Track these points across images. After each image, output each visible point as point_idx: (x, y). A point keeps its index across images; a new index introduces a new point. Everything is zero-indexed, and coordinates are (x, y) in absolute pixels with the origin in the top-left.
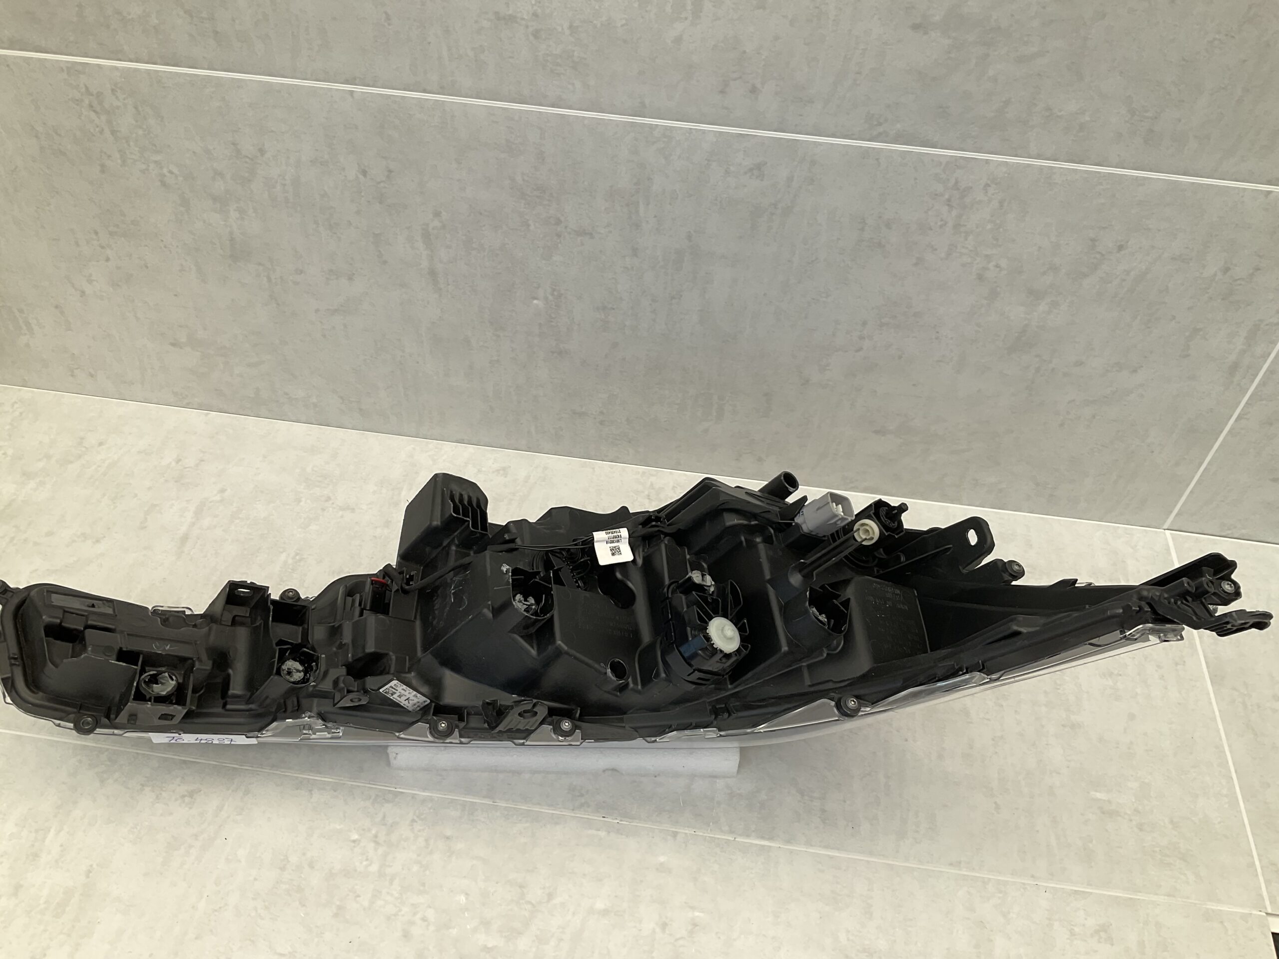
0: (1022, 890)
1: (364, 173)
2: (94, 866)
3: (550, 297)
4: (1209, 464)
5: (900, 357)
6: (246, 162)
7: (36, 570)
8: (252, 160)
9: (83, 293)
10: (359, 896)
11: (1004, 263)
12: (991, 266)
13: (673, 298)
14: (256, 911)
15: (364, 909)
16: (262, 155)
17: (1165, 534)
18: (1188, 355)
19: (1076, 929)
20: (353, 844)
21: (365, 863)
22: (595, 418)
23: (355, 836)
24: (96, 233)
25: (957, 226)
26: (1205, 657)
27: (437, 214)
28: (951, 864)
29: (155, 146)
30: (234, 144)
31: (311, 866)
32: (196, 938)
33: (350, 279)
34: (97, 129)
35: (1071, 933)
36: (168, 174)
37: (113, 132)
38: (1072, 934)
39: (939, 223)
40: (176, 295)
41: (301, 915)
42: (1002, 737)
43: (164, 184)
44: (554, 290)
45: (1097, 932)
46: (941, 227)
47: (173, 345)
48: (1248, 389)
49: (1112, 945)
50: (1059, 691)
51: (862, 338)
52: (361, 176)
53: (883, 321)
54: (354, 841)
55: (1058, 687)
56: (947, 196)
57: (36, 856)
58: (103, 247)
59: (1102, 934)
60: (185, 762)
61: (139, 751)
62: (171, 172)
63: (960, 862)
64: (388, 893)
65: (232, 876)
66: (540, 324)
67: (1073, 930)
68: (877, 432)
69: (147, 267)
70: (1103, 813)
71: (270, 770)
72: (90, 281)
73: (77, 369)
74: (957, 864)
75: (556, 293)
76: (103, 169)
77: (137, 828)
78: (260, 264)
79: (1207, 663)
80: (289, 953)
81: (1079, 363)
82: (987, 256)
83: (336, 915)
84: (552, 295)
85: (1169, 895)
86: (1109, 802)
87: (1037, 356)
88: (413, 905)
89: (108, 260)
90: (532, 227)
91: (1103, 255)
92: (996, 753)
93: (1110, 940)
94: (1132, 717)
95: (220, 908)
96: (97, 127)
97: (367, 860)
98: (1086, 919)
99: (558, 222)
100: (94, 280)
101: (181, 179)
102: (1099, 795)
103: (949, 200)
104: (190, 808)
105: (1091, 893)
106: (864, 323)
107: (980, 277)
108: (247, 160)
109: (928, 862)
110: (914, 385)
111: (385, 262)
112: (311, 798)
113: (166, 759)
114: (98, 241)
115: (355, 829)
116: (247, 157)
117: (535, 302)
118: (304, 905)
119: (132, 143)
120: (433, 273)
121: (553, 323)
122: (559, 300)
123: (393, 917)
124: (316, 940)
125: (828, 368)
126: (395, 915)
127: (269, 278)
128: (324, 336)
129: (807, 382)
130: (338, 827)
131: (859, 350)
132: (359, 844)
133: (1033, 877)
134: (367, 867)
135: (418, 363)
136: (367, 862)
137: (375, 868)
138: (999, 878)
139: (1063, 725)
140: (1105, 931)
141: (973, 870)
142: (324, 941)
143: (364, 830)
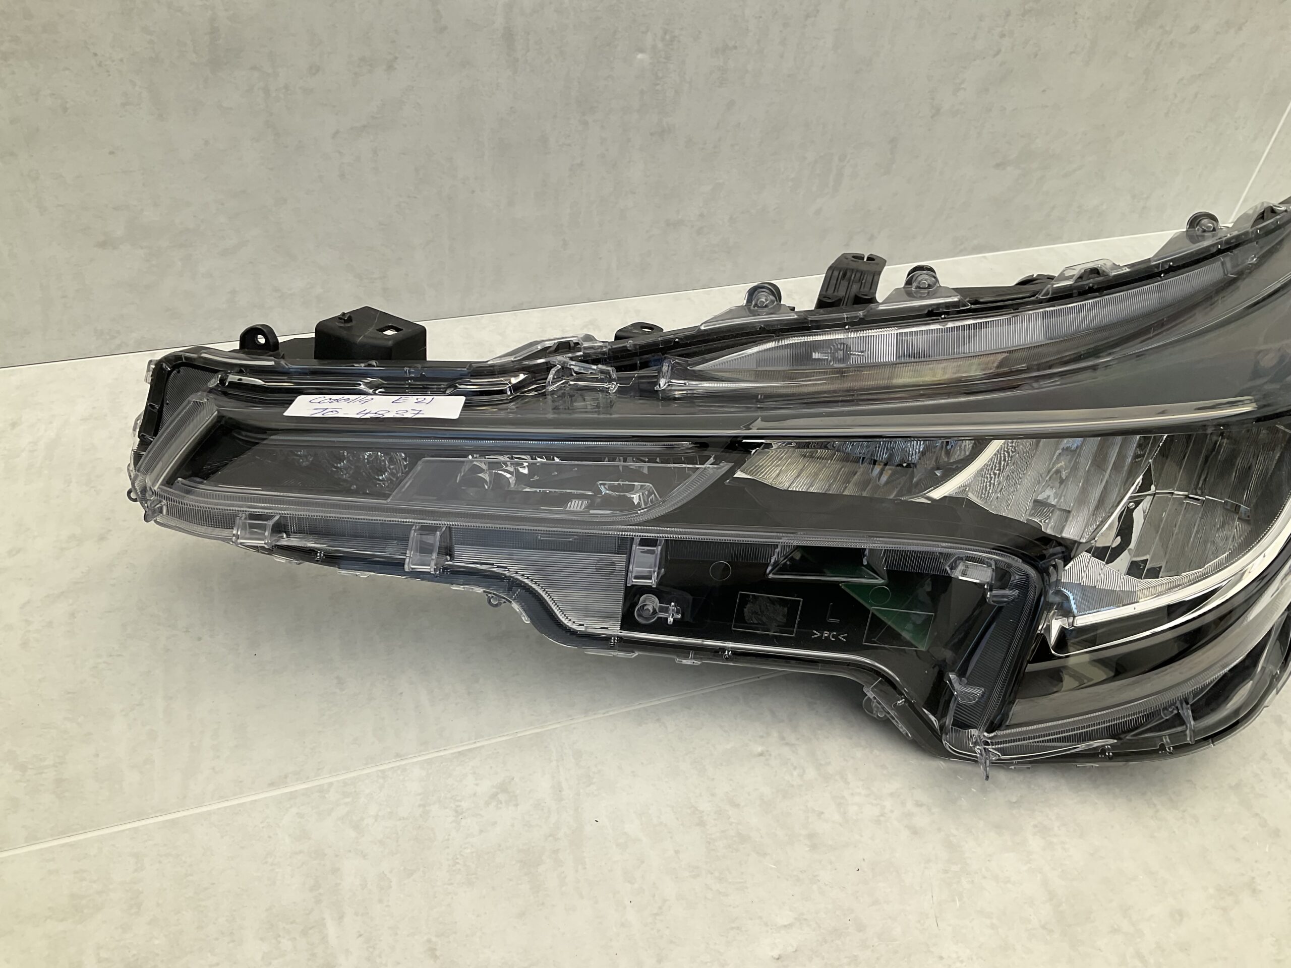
2: (434, 939)
3: (660, 45)
5: (1036, 55)
7: (28, 602)
10: (821, 813)
13: (807, 16)
14: (711, 889)
15: (841, 825)
20: (762, 758)
23: (760, 749)
31: (735, 805)
33: (390, 67)
40: (111, 153)
41: (772, 868)
44: (666, 32)
47: (103, 245)
51: (1003, 36)
53: (1026, 7)
54: (761, 754)
60: (460, 753)
61: (382, 768)
64: (852, 794)
65: (643, 862)
66: (642, 92)
68: (998, 166)
69: (65, 110)
75: (668, 37)
77: (458, 863)
78: (254, 68)
80: (796, 919)
81: (1195, 29)
83: (813, 847)
84: (663, 39)
87: (1161, 27)
88: (891, 794)
95: (660, 908)
97: (795, 768)
104: (517, 805)
106: (1008, 14)
110: (1044, 91)
111: (444, 29)
112: (666, 727)
113: (430, 762)
115: (750, 740)
117: (639, 56)
118: (765, 854)
120: (509, 36)
121: (658, 87)
122: (670, 47)
123: (882, 818)
124: (815, 887)
125: (963, 86)
126: (882, 815)
127: (266, 91)
128: (342, 176)
129: (937, 112)
130: (728, 747)
131: (998, 53)
132: (770, 755)
134: (801, 776)
135: (473, 192)
136: (798, 771)
137: (811, 772)
142: (826, 885)
143: (761, 737)
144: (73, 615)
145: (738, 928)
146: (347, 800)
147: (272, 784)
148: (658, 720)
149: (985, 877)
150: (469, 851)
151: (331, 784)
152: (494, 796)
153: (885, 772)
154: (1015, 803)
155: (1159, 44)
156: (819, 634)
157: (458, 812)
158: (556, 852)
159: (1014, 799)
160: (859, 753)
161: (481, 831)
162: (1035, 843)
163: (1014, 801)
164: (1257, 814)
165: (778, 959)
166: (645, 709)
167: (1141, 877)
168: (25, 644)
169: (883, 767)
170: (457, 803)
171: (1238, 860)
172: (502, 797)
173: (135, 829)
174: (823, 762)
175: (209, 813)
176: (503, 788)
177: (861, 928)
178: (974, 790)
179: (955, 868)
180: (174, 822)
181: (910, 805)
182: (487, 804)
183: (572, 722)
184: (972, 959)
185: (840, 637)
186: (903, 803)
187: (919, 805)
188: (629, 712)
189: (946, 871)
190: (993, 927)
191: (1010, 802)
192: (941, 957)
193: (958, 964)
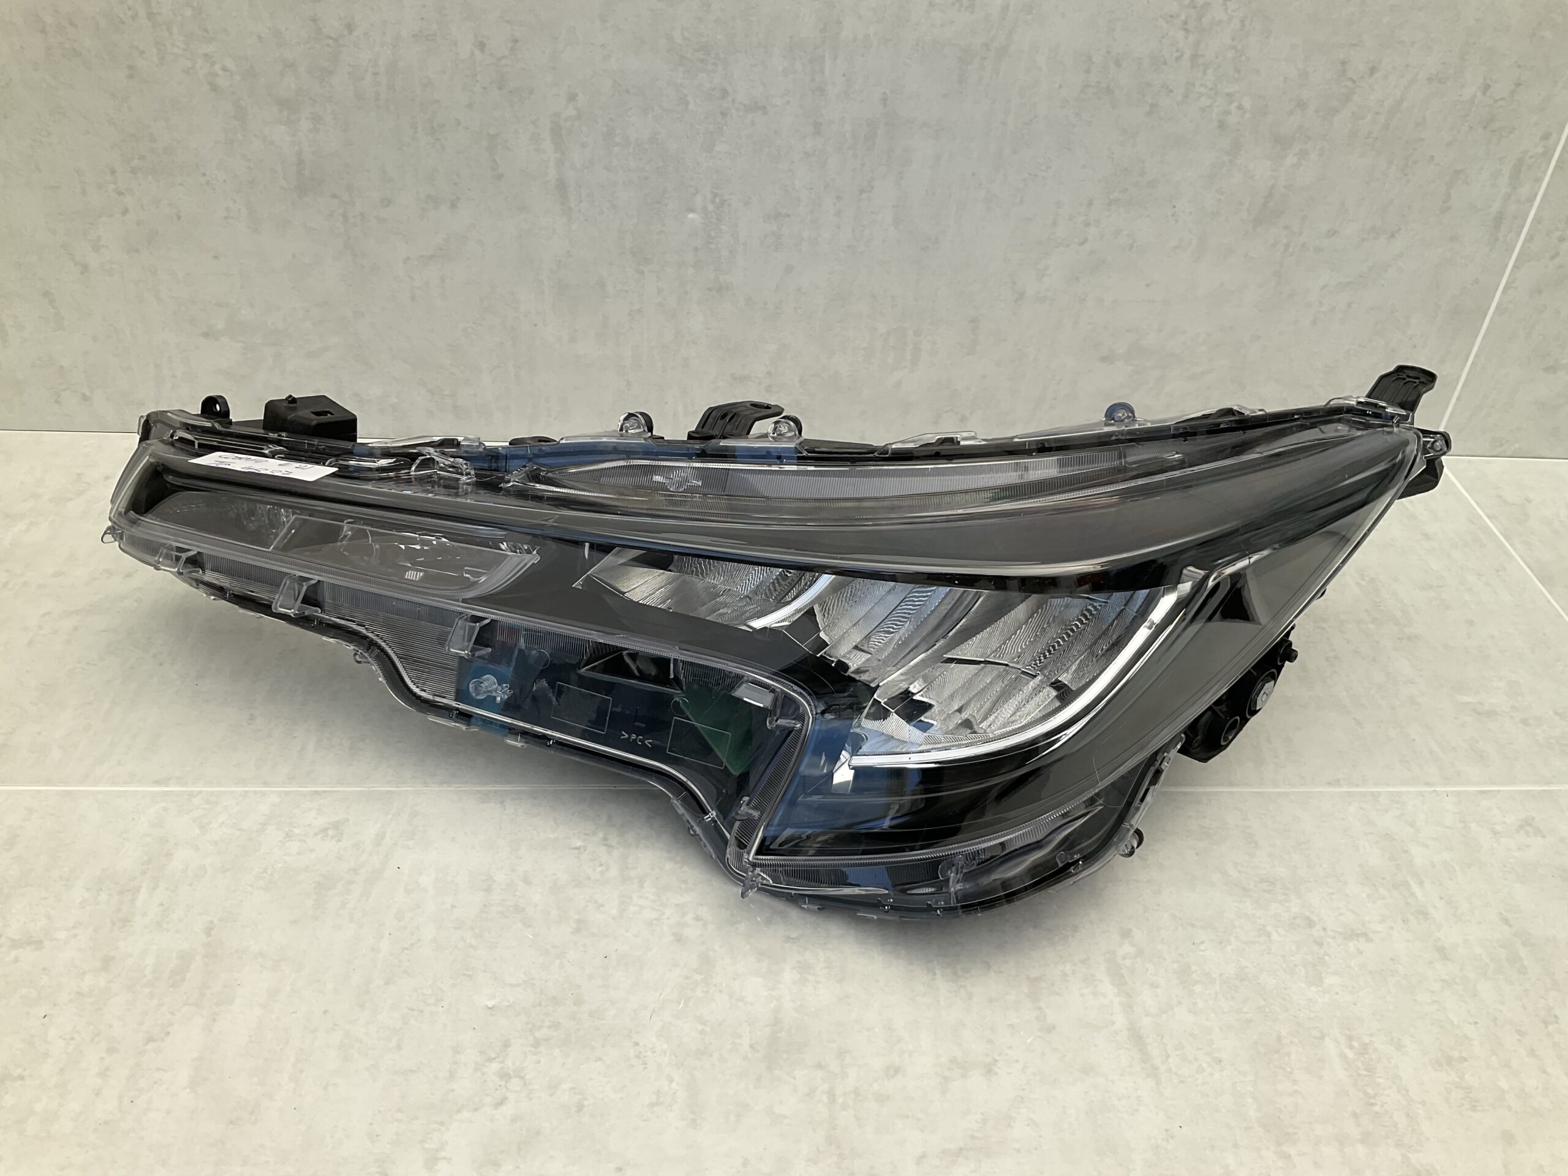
0: (1420, 797)
1: (482, 46)
2: (216, 922)
3: (710, 207)
4: (1477, 356)
5: (1131, 247)
6: (328, 45)
7: (48, 613)
8: (336, 40)
9: (85, 268)
10: (603, 906)
11: (1247, 103)
12: (1233, 107)
13: (862, 191)
14: (465, 941)
15: (614, 919)
16: (350, 32)
18: (1449, 208)
19: (1498, 828)
20: (576, 851)
21: (599, 869)
23: (579, 843)
24: (113, 172)
25: (1194, 57)
26: (1525, 562)
27: (572, 98)
28: (1329, 783)
29: (206, 30)
30: (314, 20)
31: (527, 881)
32: (387, 984)
33: (453, 206)
34: (129, 13)
35: (1493, 832)
36: (220, 72)
37: (151, 15)
38: (1495, 833)
39: (1176, 55)
40: (216, 257)
41: (530, 938)
42: (1336, 657)
43: (214, 88)
44: (715, 195)
45: (1521, 827)
46: (1177, 59)
47: (206, 335)
48: (1515, 246)
49: (1544, 837)
50: (1380, 608)
51: (1087, 224)
52: (477, 52)
53: (1112, 197)
54: (578, 848)
55: (1378, 604)
56: (1183, 17)
57: (125, 921)
58: (120, 194)
59: (1528, 828)
60: (316, 792)
61: (248, 789)
62: (224, 69)
63: (1338, 780)
64: (640, 897)
65: (419, 907)
66: (696, 249)
67: (1494, 828)
69: (179, 218)
70: (1478, 713)
72: (96, 247)
73: (65, 390)
74: (1336, 783)
75: (717, 200)
76: (132, 72)
77: (266, 872)
78: (335, 197)
79: (1529, 567)
80: (524, 981)
81: (1332, 233)
82: (1228, 94)
83: (577, 930)
84: (713, 202)
86: (1482, 703)
87: (1286, 228)
88: (677, 905)
89: (125, 212)
90: (691, 106)
91: (1354, 82)
93: (1538, 832)
94: (1471, 623)
95: (412, 945)
96: (130, 9)
97: (601, 865)
98: (1504, 816)
99: (725, 93)
100: (103, 246)
101: (238, 78)
102: (1466, 699)
103: (1185, 23)
104: (339, 841)
105: (1499, 791)
106: (1090, 204)
107: (1222, 125)
108: (331, 42)
109: (1301, 785)
110: (1148, 285)
111: (500, 177)
113: (287, 793)
114: (115, 184)
115: (574, 835)
116: (330, 38)
117: (691, 216)
118: (530, 926)
119: (175, 30)
120: (562, 186)
121: (712, 246)
122: (721, 209)
123: (655, 922)
124: (558, 962)
125: (1047, 272)
126: (657, 919)
127: (345, 216)
128: (413, 298)
129: (1021, 297)
130: (552, 836)
131: (1085, 240)
132: (585, 850)
133: (1427, 784)
134: (602, 873)
135: (535, 325)
136: (602, 868)
137: (614, 872)
138: (1390, 789)
139: (1399, 639)
140: (1530, 825)
141: (1357, 786)
142: (568, 961)
143: (586, 835)
144: (76, 629)
145: (469, 976)
146: (208, 806)
147: (157, 782)
148: (502, 802)
149: (721, 991)
150: (280, 865)
151: (200, 792)
152: (325, 830)
153: (683, 886)
154: (793, 939)
155: (1287, 246)
156: (627, 736)
157: (288, 836)
158: (351, 883)
159: (794, 935)
160: (669, 866)
161: (299, 853)
162: (789, 975)
163: (793, 937)
164: (1040, 1008)
165: (490, 1008)
166: (496, 792)
167: (877, 1030)
168: (30, 643)
169: (685, 882)
170: (291, 829)
171: (990, 1041)
172: (331, 832)
173: (39, 791)
174: (630, 866)
175: (99, 792)
176: (336, 826)
177: (579, 1002)
178: (759, 919)
179: (698, 977)
180: (69, 793)
181: (689, 918)
182: (316, 834)
183: (426, 788)
184: (665, 1053)
185: (646, 742)
186: (684, 915)
187: (697, 918)
188: (479, 791)
189: (687, 978)
190: (702, 1032)
191: (788, 937)
192: (637, 1044)
193: (649, 1053)
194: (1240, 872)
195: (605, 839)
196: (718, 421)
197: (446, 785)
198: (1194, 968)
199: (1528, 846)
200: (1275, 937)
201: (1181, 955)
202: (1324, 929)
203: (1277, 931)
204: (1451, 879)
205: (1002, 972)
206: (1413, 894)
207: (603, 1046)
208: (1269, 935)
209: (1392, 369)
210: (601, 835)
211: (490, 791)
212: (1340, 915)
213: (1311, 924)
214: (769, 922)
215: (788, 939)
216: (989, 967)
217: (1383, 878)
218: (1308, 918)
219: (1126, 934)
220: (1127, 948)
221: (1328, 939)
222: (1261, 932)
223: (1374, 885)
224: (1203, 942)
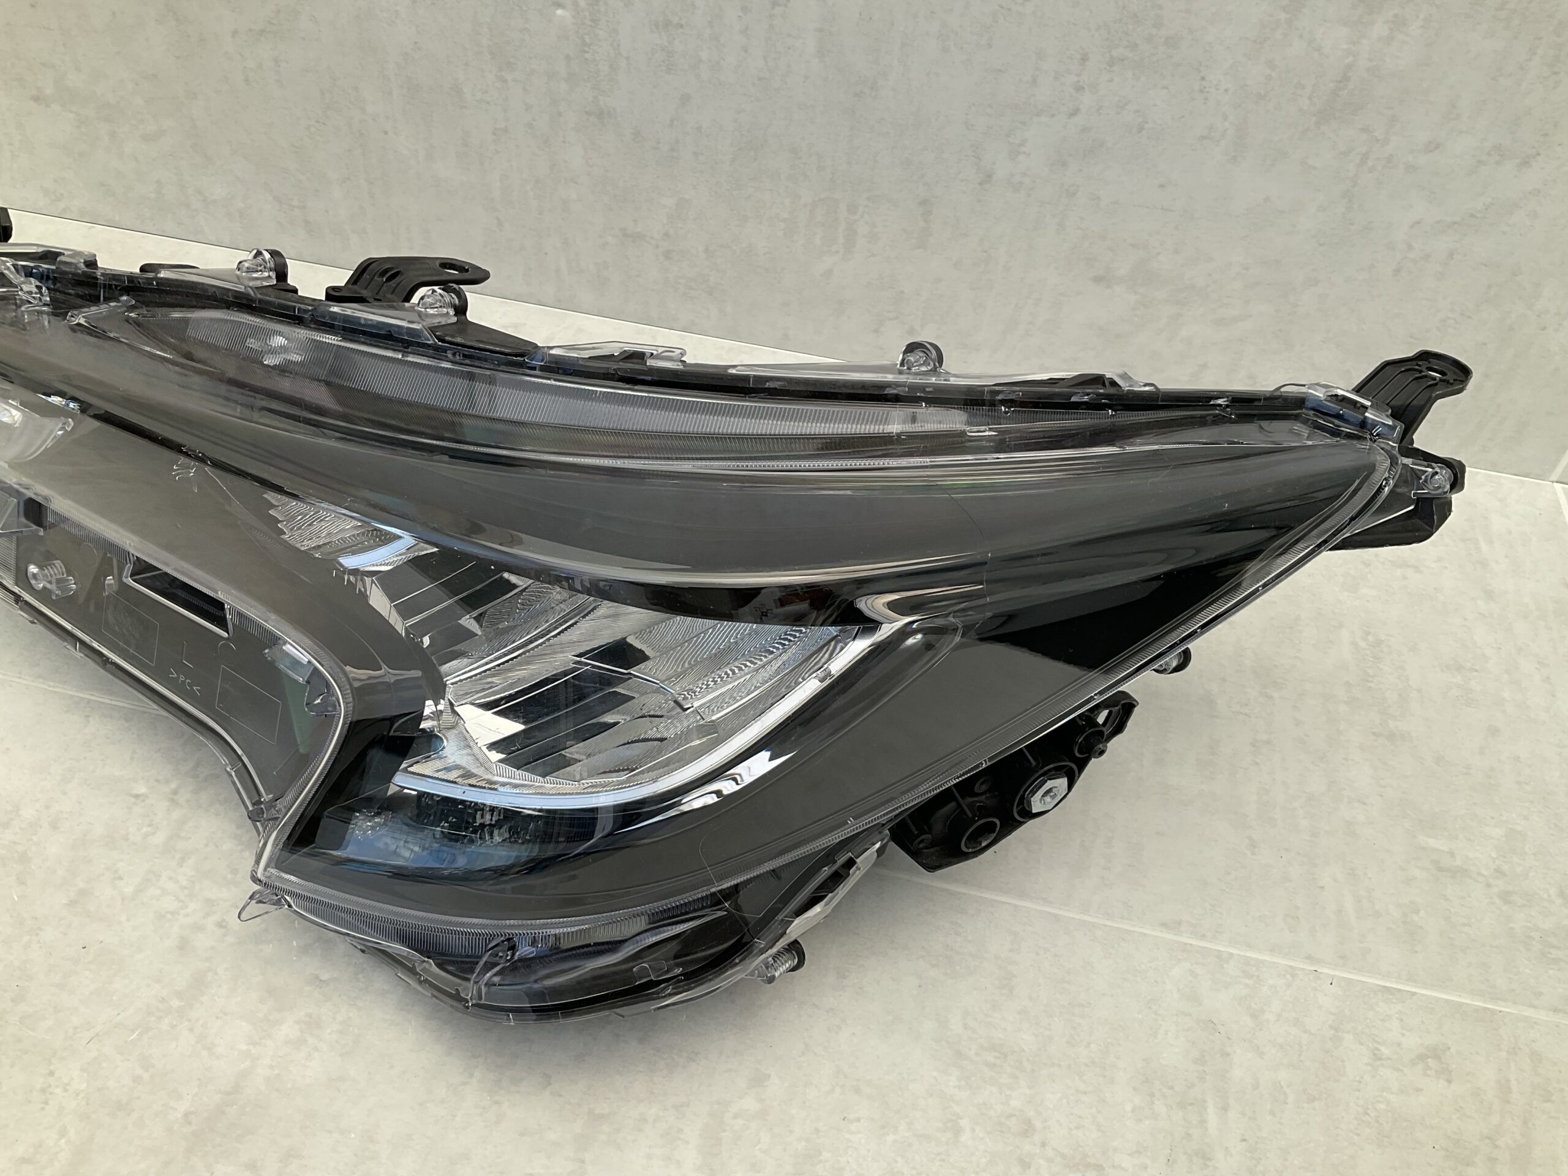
0: (1288, 976)
5: (1141, 129)
10: (121, 878)
15: (124, 899)
17: (1553, 487)
19: (1385, 1051)
20: (133, 800)
21: (144, 830)
22: (657, 246)
23: (142, 790)
28: (1164, 925)
31: (54, 826)
35: (1375, 1055)
38: (1377, 1057)
41: (14, 898)
42: (1268, 742)
45: (1422, 1057)
49: (1449, 1082)
50: (1370, 684)
51: (1079, 89)
53: (1114, 53)
54: (137, 796)
55: (1370, 679)
59: (1432, 1062)
63: (1180, 923)
64: (171, 878)
66: (568, 58)
67: (1379, 1050)
68: (1098, 280)
70: (1440, 869)
71: (33, 681)
74: (1174, 926)
81: (1433, 147)
83: (72, 904)
85: (1556, 1010)
86: (1452, 854)
87: (1365, 130)
92: (1257, 764)
93: (1446, 1074)
94: (1493, 731)
97: (150, 825)
98: (1403, 1035)
102: (1432, 842)
105: (1414, 994)
106: (1084, 59)
109: (1122, 918)
110: (1162, 186)
117: (559, 12)
118: (24, 883)
121: (587, 56)
122: (596, 8)
123: (169, 916)
124: (26, 938)
125: (1023, 149)
126: (172, 913)
128: (247, 82)
129: (989, 178)
131: (1074, 113)
132: (143, 801)
133: (1309, 958)
134: (146, 835)
135: (386, 133)
136: (149, 829)
137: (160, 838)
138: (1249, 954)
139: (1374, 734)
140: (1438, 1058)
141: (1203, 937)
142: (39, 942)
143: (158, 781)
149: (191, 1030)
153: (229, 876)
154: (321, 980)
155: (1365, 158)
156: (175, 675)
159: (325, 976)
160: (228, 845)
163: (323, 979)
164: (582, 1161)
166: (89, 701)
167: (353, 1136)
174: (183, 834)
177: (19, 998)
178: (295, 943)
179: (176, 1003)
181: (210, 920)
183: (18, 680)
184: (78, 1095)
185: (194, 688)
186: (207, 915)
187: (221, 925)
188: (72, 697)
189: (163, 1000)
190: (137, 1079)
191: (317, 977)
192: (51, 1074)
193: (58, 1091)
194: (965, 1026)
195: (175, 792)
196: (376, 278)
197: (41, 680)
198: (826, 1155)
199: (1418, 1090)
200: (965, 1138)
201: (817, 1131)
202: (1043, 1145)
203: (973, 1130)
204: (1272, 1113)
205: (561, 1095)
206: (1203, 1122)
207: (12, 1066)
208: (958, 1131)
209: (1411, 354)
210: (173, 785)
211: (82, 699)
212: (1077, 1128)
213: (1027, 1129)
214: (305, 950)
215: (317, 981)
216: (549, 1084)
217: (1171, 1088)
218: (1029, 1122)
219: (758, 1081)
220: (750, 1104)
221: (1041, 1161)
222: (949, 1125)
223: (1152, 1095)
224: (858, 1120)
